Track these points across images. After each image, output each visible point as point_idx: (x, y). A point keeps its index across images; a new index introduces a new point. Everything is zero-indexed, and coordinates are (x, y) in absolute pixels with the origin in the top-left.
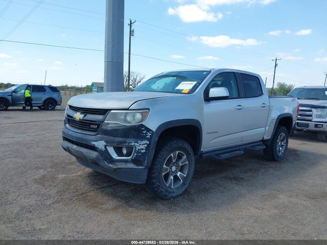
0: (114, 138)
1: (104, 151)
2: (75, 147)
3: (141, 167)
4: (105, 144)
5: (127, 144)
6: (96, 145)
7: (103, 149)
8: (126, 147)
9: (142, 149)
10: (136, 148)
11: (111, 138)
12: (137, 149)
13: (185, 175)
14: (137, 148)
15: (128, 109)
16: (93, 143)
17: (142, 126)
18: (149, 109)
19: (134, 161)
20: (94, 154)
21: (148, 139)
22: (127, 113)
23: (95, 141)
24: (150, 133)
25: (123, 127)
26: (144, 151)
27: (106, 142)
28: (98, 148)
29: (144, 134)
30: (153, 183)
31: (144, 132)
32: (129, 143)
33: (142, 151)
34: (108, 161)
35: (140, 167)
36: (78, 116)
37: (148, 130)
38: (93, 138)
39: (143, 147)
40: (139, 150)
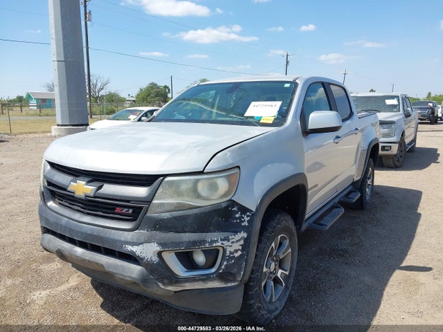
0: (177, 235)
1: (158, 263)
2: (79, 251)
3: (233, 284)
4: (158, 249)
5: (207, 245)
6: (138, 253)
7: (155, 259)
8: (204, 251)
9: (236, 251)
10: (225, 251)
11: (172, 236)
12: (228, 253)
13: (287, 273)
14: (229, 250)
15: (201, 173)
16: (129, 248)
17: (232, 203)
18: (238, 167)
19: (222, 277)
20: (134, 270)
21: (246, 229)
22: (197, 181)
23: (133, 244)
24: (248, 216)
25: (195, 211)
26: (240, 253)
27: (160, 244)
28: (142, 259)
29: (237, 219)
30: (251, 305)
31: (237, 216)
32: (212, 242)
33: (236, 255)
34: (166, 281)
35: (229, 285)
36: (82, 188)
37: (244, 210)
38: (128, 236)
39: (237, 246)
40: (231, 253)
